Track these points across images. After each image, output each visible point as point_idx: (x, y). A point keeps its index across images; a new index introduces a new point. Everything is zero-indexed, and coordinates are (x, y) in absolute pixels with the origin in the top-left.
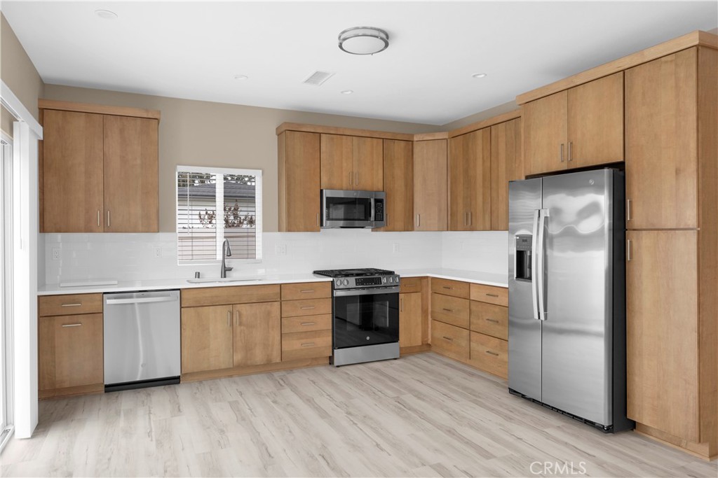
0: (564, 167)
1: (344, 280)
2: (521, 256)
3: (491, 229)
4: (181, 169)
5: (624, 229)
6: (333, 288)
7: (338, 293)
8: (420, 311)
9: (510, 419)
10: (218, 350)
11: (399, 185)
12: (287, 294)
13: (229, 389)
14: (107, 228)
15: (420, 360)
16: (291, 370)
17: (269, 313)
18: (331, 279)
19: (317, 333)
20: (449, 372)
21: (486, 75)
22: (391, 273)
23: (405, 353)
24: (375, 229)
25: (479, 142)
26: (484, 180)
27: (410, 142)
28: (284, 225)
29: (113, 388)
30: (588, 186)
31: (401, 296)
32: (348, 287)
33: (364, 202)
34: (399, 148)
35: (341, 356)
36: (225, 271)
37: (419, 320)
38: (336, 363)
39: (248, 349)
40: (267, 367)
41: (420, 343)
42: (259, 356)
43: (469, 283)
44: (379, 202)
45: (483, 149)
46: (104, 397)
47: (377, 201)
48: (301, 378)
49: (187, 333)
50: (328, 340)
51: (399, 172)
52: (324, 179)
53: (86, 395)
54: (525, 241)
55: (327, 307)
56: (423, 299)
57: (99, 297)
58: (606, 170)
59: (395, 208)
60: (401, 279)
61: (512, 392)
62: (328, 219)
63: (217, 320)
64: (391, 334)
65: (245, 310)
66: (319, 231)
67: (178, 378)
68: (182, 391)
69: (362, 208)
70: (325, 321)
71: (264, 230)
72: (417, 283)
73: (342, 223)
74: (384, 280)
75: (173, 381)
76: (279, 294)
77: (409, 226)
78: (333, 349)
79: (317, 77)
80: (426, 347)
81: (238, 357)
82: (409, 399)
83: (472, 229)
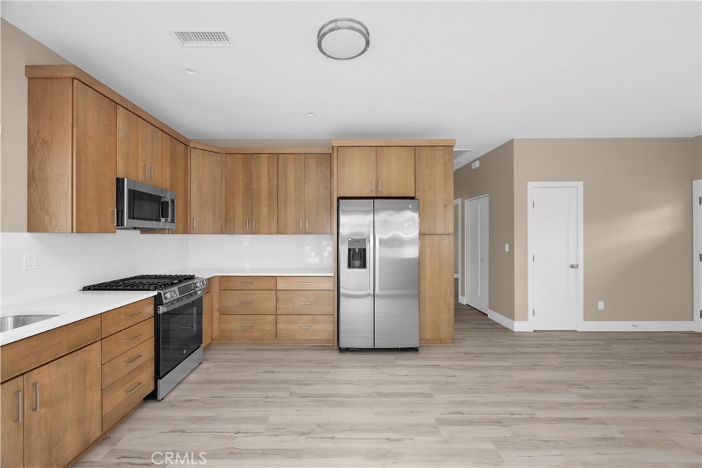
0: (372, 195)
3: (278, 233)
11: (180, 188)
12: (108, 328)
17: (86, 366)
18: (155, 293)
21: (315, 114)
25: (265, 164)
26: (270, 195)
30: (408, 209)
31: (203, 299)
34: (181, 150)
37: (210, 317)
43: (276, 277)
44: (172, 202)
45: (269, 170)
50: (151, 371)
51: (180, 174)
52: (121, 165)
54: (357, 241)
55: (148, 330)
59: (177, 211)
62: (131, 217)
66: (115, 232)
74: (198, 285)
77: (185, 230)
78: (156, 379)
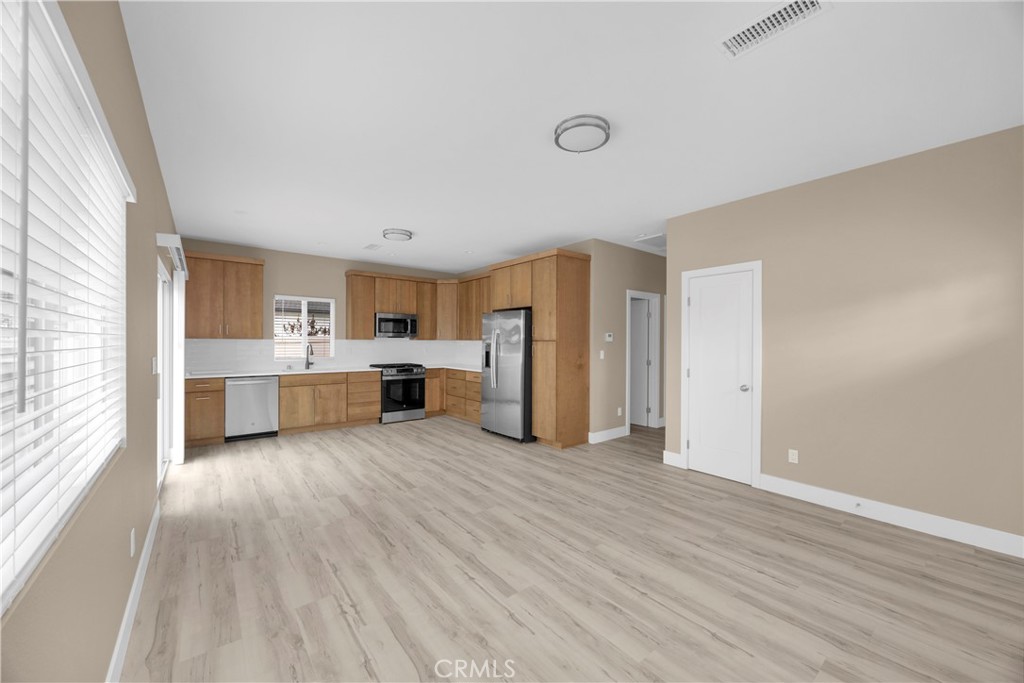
0: (508, 307)
1: (389, 370)
2: (488, 354)
4: (277, 297)
5: (531, 341)
6: (382, 375)
7: (384, 378)
8: (438, 389)
9: (476, 441)
10: (305, 414)
11: (427, 311)
12: (351, 379)
13: (313, 438)
14: (225, 336)
15: (438, 419)
16: (353, 426)
17: (339, 391)
18: (381, 370)
19: (371, 403)
20: (454, 424)
22: (420, 366)
23: (428, 415)
24: (412, 338)
25: (474, 287)
27: (434, 284)
28: (350, 335)
29: (231, 440)
30: (516, 318)
31: (426, 380)
32: (391, 375)
33: (404, 322)
34: (427, 288)
35: (387, 417)
36: (308, 364)
37: (438, 394)
38: (383, 422)
39: (325, 413)
40: (338, 425)
41: (438, 409)
42: (332, 418)
43: (465, 371)
44: (414, 322)
45: (476, 292)
46: (226, 446)
47: (412, 321)
48: (361, 431)
49: (283, 403)
50: (379, 407)
51: (427, 303)
52: (377, 306)
53: (211, 444)
54: (489, 346)
55: (378, 387)
56: (441, 382)
57: (222, 381)
58: (522, 312)
59: (424, 325)
60: (426, 370)
61: (483, 429)
62: (380, 331)
63: (304, 395)
64: (420, 404)
65: (322, 388)
66: (374, 339)
67: (277, 432)
68: (280, 439)
69: (402, 325)
70: (377, 396)
71: (336, 338)
72: (436, 372)
73: (391, 334)
74: (415, 370)
75: (272, 434)
76: (346, 378)
77: (433, 337)
78: (382, 412)
79: (371, 247)
80: (442, 412)
81: (318, 419)
82: (425, 436)
83: (470, 339)
